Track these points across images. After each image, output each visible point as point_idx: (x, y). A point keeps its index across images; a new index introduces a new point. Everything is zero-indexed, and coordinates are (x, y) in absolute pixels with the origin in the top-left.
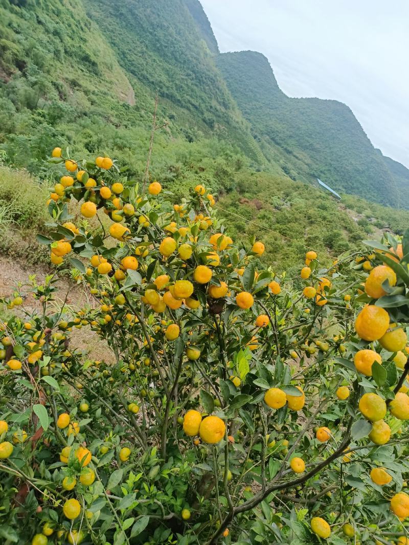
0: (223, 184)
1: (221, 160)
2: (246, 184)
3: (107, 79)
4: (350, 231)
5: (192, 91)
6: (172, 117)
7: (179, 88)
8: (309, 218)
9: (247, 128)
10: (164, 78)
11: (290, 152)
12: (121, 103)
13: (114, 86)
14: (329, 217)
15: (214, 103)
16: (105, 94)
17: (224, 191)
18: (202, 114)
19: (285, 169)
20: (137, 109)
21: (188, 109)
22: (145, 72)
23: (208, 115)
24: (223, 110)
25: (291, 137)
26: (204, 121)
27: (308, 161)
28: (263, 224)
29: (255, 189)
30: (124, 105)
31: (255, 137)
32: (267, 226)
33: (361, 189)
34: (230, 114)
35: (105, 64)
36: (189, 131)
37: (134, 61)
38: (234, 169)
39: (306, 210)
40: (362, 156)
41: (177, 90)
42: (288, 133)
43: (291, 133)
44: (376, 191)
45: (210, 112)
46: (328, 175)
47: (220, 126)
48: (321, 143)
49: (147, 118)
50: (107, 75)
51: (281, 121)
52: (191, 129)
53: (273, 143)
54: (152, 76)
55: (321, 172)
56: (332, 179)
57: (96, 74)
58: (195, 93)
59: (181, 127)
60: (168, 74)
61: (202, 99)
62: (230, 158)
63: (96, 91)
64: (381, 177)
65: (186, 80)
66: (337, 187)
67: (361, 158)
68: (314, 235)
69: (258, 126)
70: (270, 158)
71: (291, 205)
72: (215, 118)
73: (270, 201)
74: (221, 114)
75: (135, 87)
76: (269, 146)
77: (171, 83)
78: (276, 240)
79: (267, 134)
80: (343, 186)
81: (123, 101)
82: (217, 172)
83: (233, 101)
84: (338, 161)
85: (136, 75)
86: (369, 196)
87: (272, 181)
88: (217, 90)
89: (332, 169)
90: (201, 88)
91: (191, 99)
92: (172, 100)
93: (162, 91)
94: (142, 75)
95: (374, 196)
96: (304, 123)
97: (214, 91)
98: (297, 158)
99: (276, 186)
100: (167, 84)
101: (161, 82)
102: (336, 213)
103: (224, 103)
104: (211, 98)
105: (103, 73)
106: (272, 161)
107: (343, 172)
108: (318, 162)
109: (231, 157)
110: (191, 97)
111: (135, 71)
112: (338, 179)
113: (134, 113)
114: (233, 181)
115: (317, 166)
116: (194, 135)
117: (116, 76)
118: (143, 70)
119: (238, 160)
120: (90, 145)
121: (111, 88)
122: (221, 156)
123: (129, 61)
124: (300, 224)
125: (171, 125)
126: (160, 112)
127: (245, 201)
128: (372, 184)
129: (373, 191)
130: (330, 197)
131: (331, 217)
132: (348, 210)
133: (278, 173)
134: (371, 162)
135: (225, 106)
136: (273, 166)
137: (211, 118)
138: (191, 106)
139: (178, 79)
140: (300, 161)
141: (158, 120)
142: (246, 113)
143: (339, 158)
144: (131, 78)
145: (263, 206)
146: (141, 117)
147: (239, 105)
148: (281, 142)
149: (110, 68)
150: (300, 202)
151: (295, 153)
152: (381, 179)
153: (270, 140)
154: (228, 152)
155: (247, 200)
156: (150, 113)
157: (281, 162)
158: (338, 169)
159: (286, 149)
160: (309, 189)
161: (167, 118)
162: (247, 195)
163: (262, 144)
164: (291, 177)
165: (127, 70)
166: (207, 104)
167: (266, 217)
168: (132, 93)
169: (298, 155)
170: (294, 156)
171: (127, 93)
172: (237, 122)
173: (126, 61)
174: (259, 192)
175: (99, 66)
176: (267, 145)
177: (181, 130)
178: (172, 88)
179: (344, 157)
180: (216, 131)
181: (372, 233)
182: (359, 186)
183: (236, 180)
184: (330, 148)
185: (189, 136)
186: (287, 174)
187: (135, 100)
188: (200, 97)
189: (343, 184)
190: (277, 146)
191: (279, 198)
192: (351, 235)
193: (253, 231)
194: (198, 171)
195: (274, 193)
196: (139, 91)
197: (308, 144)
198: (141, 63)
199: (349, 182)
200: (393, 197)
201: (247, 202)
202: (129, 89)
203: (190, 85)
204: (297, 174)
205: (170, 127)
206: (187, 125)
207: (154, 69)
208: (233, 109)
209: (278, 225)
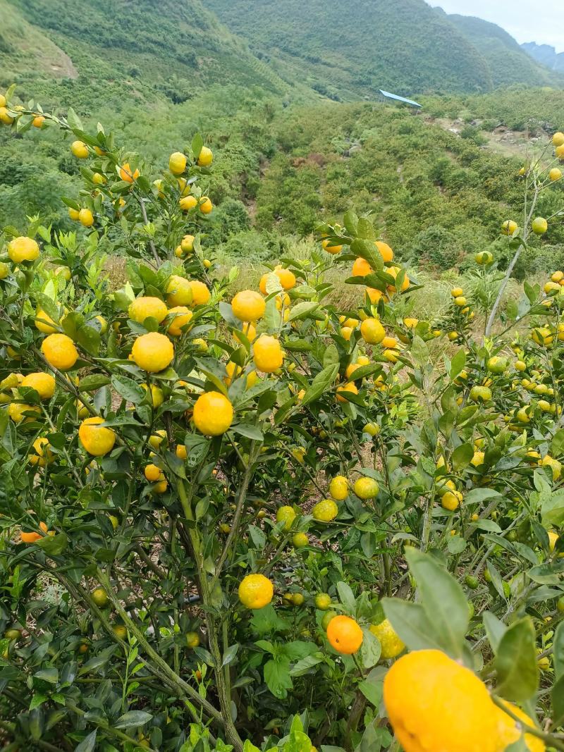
0: (260, 149)
1: (242, 115)
2: (287, 135)
3: (24, 52)
4: (457, 151)
5: (146, 21)
6: (134, 74)
7: (126, 24)
8: (395, 152)
9: (244, 48)
10: (99, 17)
11: (316, 61)
12: (59, 81)
13: (38, 60)
14: (420, 141)
15: (184, 28)
16: (31, 76)
17: (264, 157)
18: (174, 51)
19: (320, 89)
20: (84, 81)
21: (151, 51)
22: (68, 20)
23: (182, 50)
24: (201, 33)
25: (309, 36)
26: (180, 60)
27: (347, 64)
28: (340, 185)
29: (303, 138)
30: (64, 84)
31: (260, 56)
32: (345, 186)
33: (432, 78)
34: (212, 35)
35: (11, 30)
36: (167, 84)
37: (45, 8)
38: (265, 121)
39: (384, 142)
40: (419, 26)
41: (124, 28)
42: (303, 32)
43: (308, 30)
44: (454, 72)
45: (183, 43)
46: (381, 74)
47: (206, 59)
48: (354, 29)
49: (104, 90)
50: (20, 47)
51: (288, 17)
52: (168, 81)
53: (288, 56)
54: (80, 21)
55: (370, 73)
56: (388, 78)
57: (6, 51)
58: (152, 22)
59: (155, 83)
60: (102, 9)
61: (165, 29)
62: (253, 107)
63: (18, 78)
64: (455, 48)
65: (131, 7)
66: (398, 87)
67: (419, 30)
68: (415, 176)
69: (257, 38)
70: (292, 80)
71: (362, 143)
72: (193, 50)
73: (332, 148)
74: (200, 41)
75: (67, 48)
76: (284, 62)
77: (112, 22)
78: (367, 202)
79: (274, 45)
80: (406, 83)
81: (59, 77)
82: (245, 135)
83: (208, 13)
84: (387, 48)
85: (57, 29)
86: (447, 83)
87: (318, 117)
88: (181, 6)
89: (382, 63)
90: (156, 12)
91: (149, 35)
92: (123, 48)
93: (103, 38)
94: (66, 25)
95: (453, 81)
96: (320, 8)
97: (177, 10)
98: (329, 65)
99: (328, 122)
100: (107, 25)
101: (96, 25)
102: (426, 131)
103: (197, 22)
104: (176, 22)
105: (14, 46)
106: (296, 83)
107: (400, 61)
108: (360, 61)
109: (255, 105)
110: (148, 30)
111: (53, 24)
112: (396, 74)
113: (83, 88)
114: (269, 138)
115: (361, 67)
116: (177, 88)
117: (34, 43)
118: (64, 17)
119: (266, 106)
120: (66, 164)
121: (35, 64)
122: (240, 108)
123: (39, 11)
124: (388, 167)
125: (140, 87)
126: (116, 72)
127: (300, 162)
128: (445, 65)
129: (449, 74)
130: (406, 110)
131: (424, 141)
132: (438, 120)
133: (311, 98)
134: (435, 30)
135: (200, 25)
136: (300, 90)
137: (187, 52)
138: (153, 45)
139: (119, 11)
140: (334, 69)
141: (119, 85)
142: (233, 24)
143: (388, 42)
144: (54, 36)
145: (326, 159)
146: (95, 90)
147: (218, 16)
148: (298, 50)
149: (20, 34)
150: (371, 134)
151: (324, 60)
152: (456, 51)
153: (282, 53)
154: (248, 99)
155: (301, 159)
156: (104, 80)
157: (309, 79)
158: (392, 60)
159: (309, 58)
160: (373, 109)
161: (128, 77)
162: (297, 151)
163: (274, 63)
164: (330, 97)
165: (42, 27)
166: (175, 33)
167: (339, 173)
168: (65, 60)
169: (328, 61)
170: (325, 64)
171: (60, 63)
172: (227, 44)
173: (35, 13)
174: (310, 140)
175: (4, 37)
176: (281, 62)
177: (155, 87)
178: (116, 28)
179: (394, 37)
180: (203, 69)
181: (486, 142)
182: (429, 73)
183: (274, 135)
184: (371, 32)
185: (170, 92)
186: (324, 94)
187: (75, 69)
188: (160, 26)
189: (406, 80)
190: (295, 58)
191: (340, 139)
192: (460, 156)
193: (332, 202)
194: (221, 144)
195: (330, 134)
196: (75, 52)
197: (337, 39)
198: (57, 7)
199: (413, 74)
200: (481, 72)
201: (304, 162)
202: (60, 56)
203: (139, 13)
204: (337, 90)
205: (138, 90)
206: (159, 77)
207: (79, 9)
208: (214, 25)
209: (360, 179)
